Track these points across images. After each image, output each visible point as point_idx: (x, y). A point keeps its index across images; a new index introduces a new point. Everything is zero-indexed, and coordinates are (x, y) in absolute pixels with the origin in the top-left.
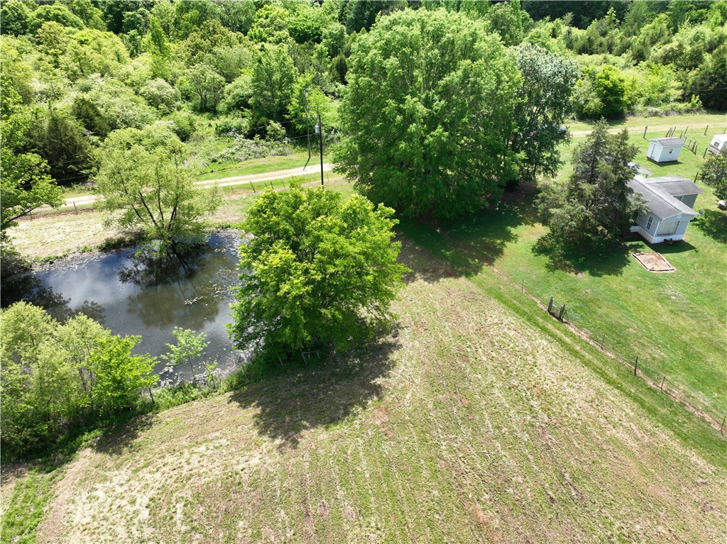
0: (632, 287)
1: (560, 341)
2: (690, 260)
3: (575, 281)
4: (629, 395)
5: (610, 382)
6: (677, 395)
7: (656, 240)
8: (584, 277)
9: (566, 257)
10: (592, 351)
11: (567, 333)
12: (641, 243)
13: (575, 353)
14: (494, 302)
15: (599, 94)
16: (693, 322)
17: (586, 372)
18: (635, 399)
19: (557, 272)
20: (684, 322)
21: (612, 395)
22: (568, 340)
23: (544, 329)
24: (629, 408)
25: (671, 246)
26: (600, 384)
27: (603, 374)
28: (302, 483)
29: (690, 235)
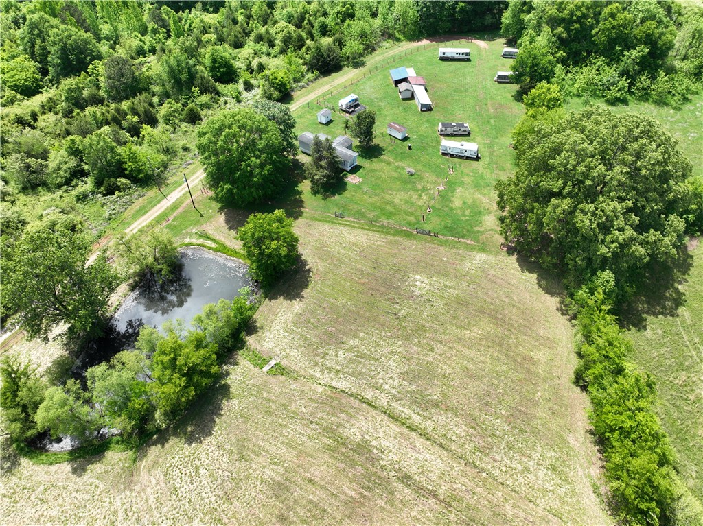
0: (353, 194)
1: (346, 225)
2: (364, 173)
3: (335, 200)
4: (374, 231)
5: (368, 230)
6: (385, 224)
7: (349, 169)
8: (337, 197)
9: (326, 191)
10: (357, 223)
11: (346, 221)
12: (345, 172)
13: (353, 226)
14: (316, 222)
15: (276, 88)
16: (377, 197)
17: (360, 230)
18: (377, 231)
19: (328, 199)
20: (375, 199)
21: (370, 233)
22: (348, 223)
23: (339, 224)
24: (377, 234)
25: (355, 169)
26: (366, 232)
27: (364, 229)
28: (316, 303)
29: (359, 161)
